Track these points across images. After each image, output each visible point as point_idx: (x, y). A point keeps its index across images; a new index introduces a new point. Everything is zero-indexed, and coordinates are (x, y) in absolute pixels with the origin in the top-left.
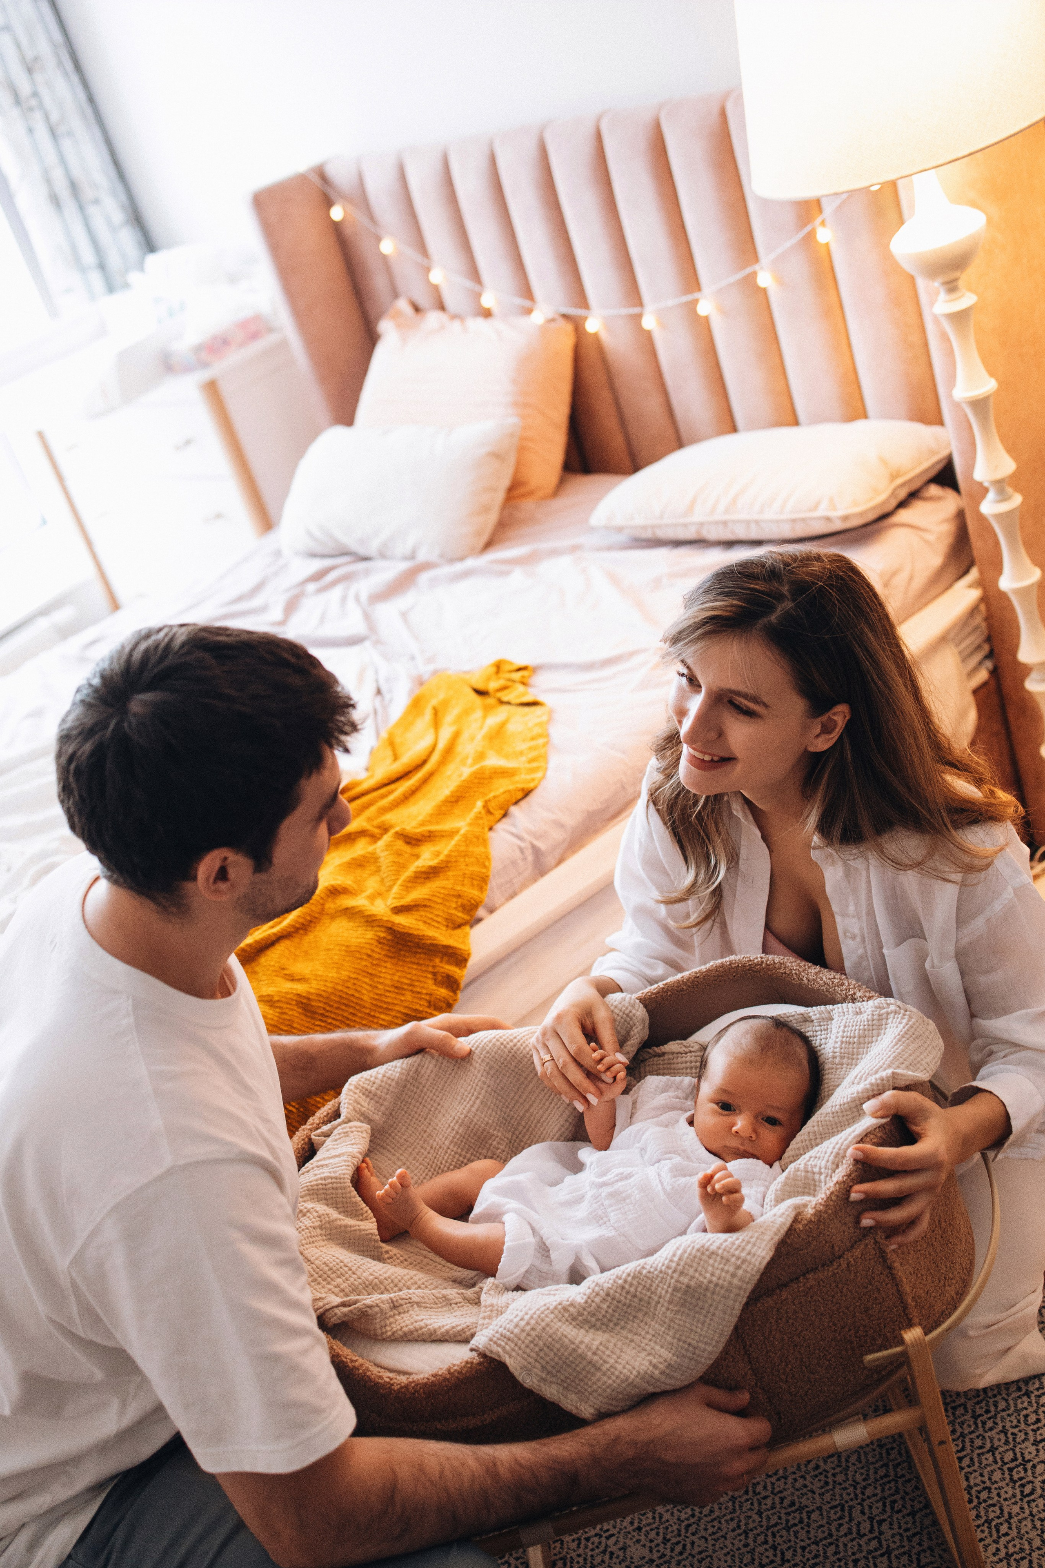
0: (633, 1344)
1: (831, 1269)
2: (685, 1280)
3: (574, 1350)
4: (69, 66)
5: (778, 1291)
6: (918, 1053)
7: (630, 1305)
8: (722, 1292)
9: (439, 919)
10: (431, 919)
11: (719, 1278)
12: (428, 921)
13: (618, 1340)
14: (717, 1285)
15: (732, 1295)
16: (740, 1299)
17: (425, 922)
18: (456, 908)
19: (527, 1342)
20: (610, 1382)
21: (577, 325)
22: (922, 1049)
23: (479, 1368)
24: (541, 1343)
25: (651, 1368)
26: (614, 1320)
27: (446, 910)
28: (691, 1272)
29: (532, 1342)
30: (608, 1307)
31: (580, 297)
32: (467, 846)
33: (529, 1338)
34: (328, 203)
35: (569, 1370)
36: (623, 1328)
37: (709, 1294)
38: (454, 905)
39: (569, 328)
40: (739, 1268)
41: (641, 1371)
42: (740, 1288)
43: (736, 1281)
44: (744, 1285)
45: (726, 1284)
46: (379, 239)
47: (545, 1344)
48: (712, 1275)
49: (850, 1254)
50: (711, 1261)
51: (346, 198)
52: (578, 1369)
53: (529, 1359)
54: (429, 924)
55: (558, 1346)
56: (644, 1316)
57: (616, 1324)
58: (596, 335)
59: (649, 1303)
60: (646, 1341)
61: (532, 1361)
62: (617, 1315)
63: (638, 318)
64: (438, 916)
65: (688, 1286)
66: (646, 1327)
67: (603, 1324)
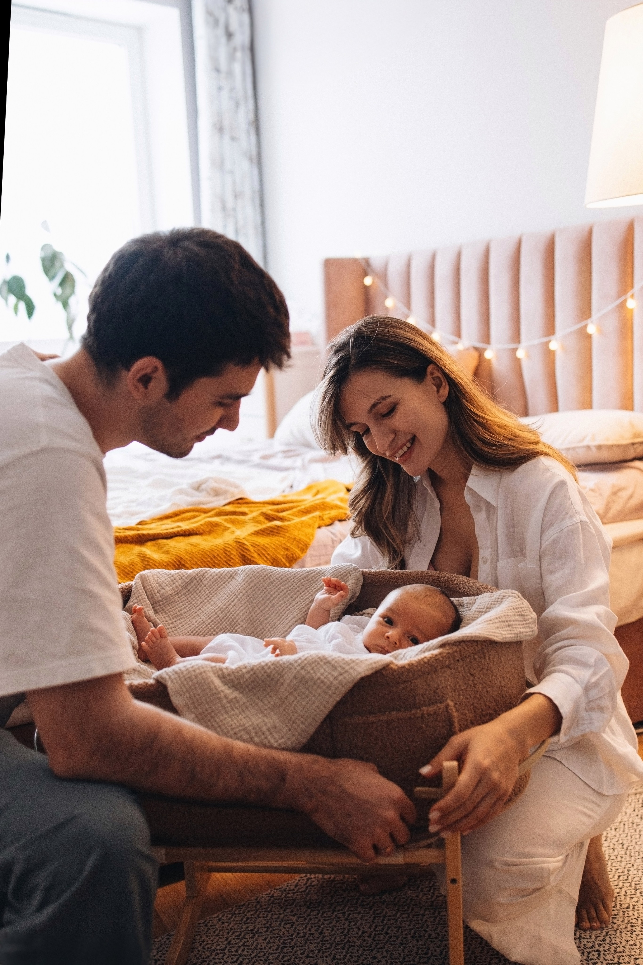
0: (256, 707)
1: (409, 713)
2: (303, 673)
3: (215, 694)
4: (258, 203)
5: (368, 715)
6: (517, 623)
7: (263, 681)
8: (325, 687)
9: (269, 557)
10: (264, 554)
11: (325, 678)
12: (261, 555)
13: (248, 701)
14: (322, 682)
15: (330, 692)
16: (334, 696)
17: (259, 555)
18: (282, 555)
19: (186, 677)
20: (232, 723)
21: (480, 352)
22: (521, 623)
23: (150, 688)
24: (195, 681)
25: (262, 724)
26: (250, 687)
27: (276, 553)
28: (309, 669)
29: (189, 678)
30: (249, 678)
31: (486, 338)
32: (302, 526)
33: (189, 675)
34: (366, 274)
35: (207, 706)
36: (254, 694)
37: (315, 687)
38: (282, 553)
39: (475, 354)
40: (341, 674)
41: (255, 724)
42: (337, 688)
43: (336, 683)
44: (340, 687)
45: (328, 683)
46: (386, 297)
47: (198, 683)
48: (322, 674)
49: (425, 708)
50: (325, 667)
51: (376, 274)
52: (213, 708)
53: (183, 688)
54: (261, 556)
55: (205, 687)
56: (271, 691)
57: (250, 690)
58: (489, 361)
59: (277, 683)
60: (266, 708)
61: (185, 690)
62: (253, 684)
63: (515, 350)
64: (269, 554)
65: (303, 677)
66: (269, 699)
67: (242, 687)
